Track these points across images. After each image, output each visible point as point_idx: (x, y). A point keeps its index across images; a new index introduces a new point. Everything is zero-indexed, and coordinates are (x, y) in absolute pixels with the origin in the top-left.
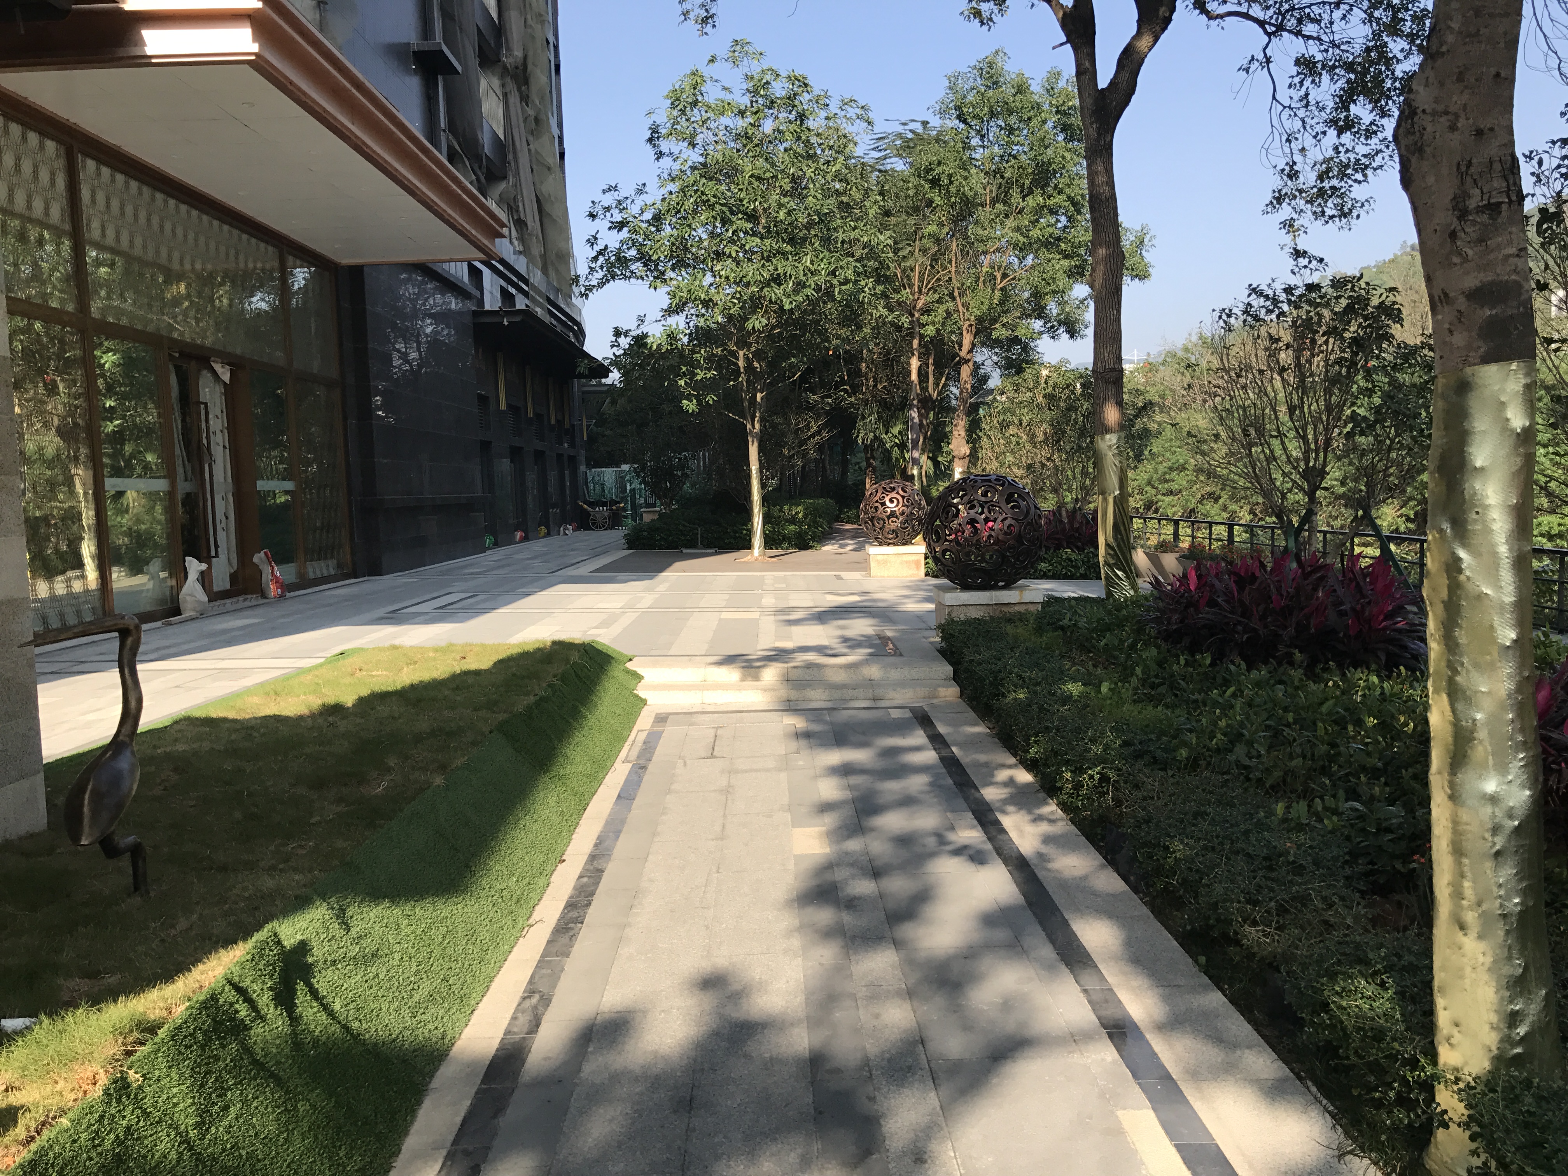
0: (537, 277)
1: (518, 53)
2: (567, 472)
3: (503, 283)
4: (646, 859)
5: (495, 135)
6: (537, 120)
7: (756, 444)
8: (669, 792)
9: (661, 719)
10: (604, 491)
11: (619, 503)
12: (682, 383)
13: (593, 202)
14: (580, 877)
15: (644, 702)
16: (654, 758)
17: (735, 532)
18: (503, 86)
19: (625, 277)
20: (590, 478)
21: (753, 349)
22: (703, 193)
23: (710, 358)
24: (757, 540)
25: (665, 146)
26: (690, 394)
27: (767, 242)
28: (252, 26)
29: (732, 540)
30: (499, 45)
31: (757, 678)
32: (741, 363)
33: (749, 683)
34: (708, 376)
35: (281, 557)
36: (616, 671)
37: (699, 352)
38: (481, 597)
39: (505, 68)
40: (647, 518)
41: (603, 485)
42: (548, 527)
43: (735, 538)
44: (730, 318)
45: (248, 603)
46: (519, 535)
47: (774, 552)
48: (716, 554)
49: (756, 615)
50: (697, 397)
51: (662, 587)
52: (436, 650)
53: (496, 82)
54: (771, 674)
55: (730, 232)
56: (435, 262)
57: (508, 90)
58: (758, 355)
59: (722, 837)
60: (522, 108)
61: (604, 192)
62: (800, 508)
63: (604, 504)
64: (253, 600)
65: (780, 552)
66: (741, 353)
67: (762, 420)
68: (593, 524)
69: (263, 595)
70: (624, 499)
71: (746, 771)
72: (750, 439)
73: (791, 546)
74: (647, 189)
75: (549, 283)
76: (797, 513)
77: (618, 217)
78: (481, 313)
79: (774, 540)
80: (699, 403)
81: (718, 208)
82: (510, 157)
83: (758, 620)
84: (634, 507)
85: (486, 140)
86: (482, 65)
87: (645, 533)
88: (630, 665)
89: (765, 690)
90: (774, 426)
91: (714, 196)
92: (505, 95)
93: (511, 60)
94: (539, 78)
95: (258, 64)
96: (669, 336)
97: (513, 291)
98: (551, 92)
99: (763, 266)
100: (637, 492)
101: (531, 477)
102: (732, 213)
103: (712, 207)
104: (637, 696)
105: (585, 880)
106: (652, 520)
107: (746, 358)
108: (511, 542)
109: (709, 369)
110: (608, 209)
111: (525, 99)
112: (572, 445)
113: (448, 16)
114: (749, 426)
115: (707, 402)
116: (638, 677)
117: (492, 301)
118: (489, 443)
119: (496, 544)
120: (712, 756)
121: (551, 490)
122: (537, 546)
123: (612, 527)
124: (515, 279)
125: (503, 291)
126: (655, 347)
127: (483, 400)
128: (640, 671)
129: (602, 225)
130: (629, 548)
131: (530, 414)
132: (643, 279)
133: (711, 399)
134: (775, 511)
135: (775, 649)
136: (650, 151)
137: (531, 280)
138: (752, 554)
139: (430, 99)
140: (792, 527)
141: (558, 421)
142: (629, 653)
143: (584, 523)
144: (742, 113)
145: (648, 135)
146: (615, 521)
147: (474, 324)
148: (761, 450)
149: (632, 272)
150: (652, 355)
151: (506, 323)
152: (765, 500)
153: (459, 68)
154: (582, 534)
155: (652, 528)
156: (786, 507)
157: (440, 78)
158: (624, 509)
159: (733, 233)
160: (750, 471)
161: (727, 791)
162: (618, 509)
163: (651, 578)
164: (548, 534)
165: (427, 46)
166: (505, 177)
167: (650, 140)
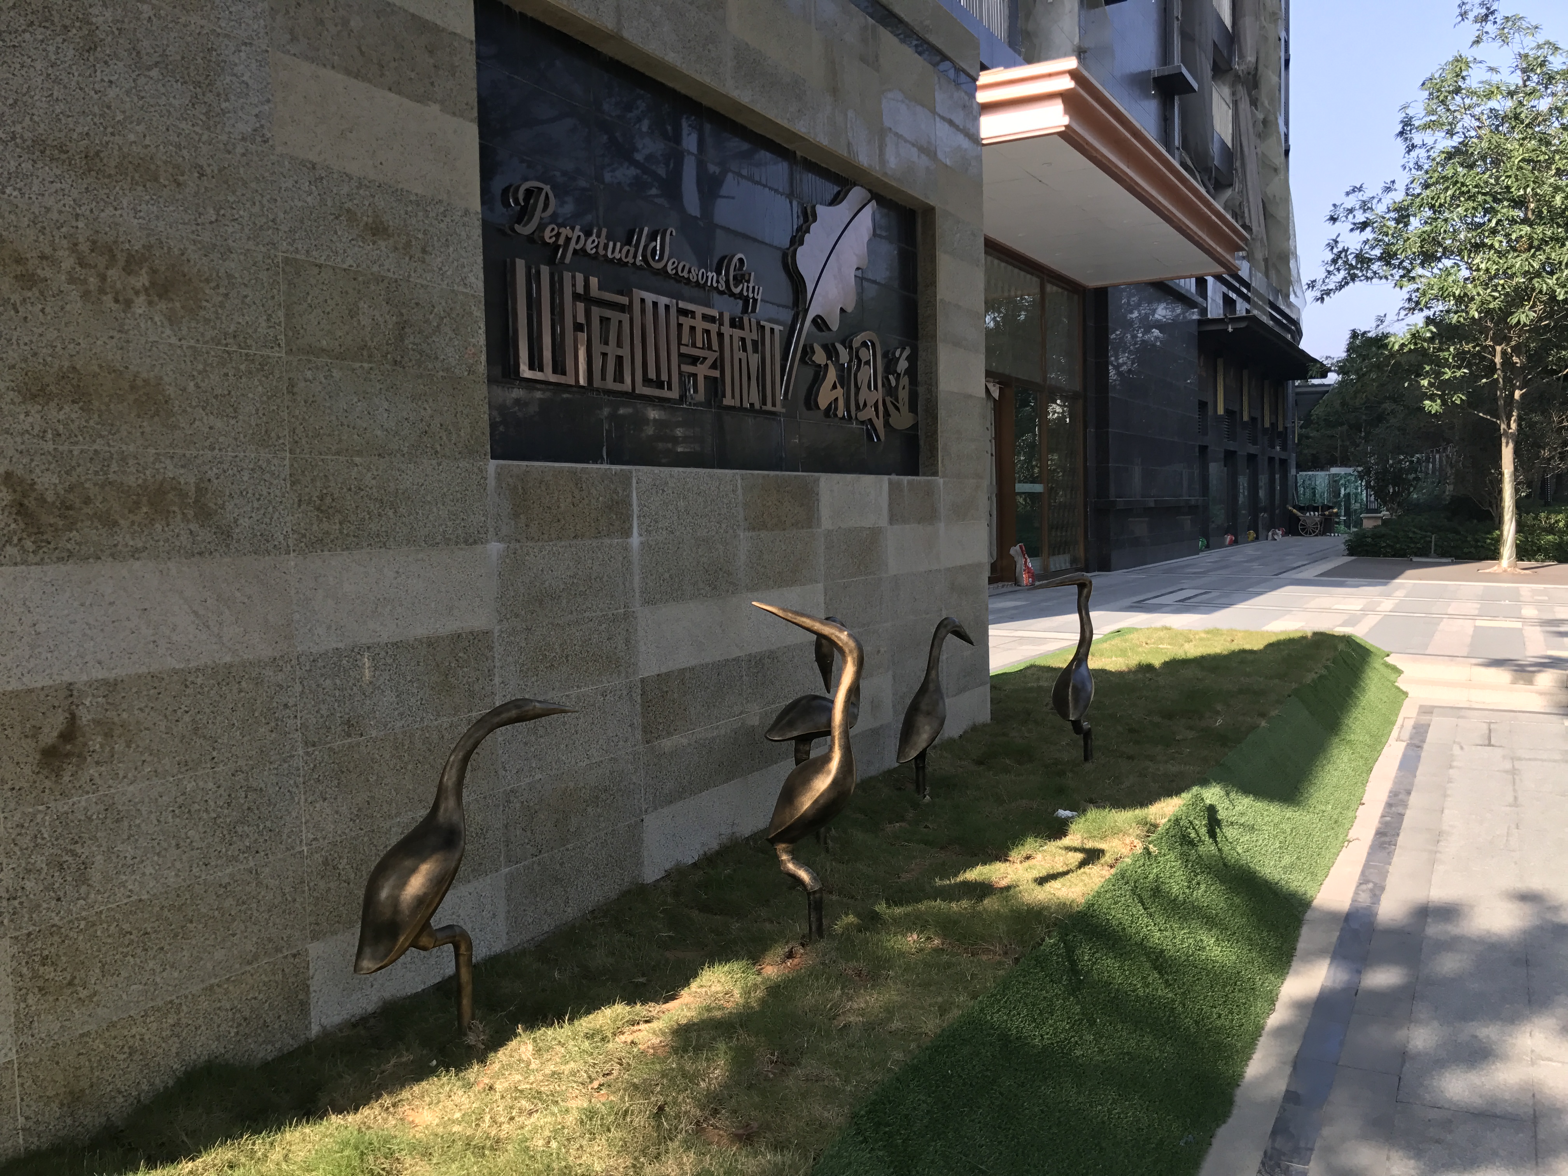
0: (1258, 282)
1: (1251, 58)
2: (1277, 476)
3: (1225, 289)
4: (1442, 812)
5: (1223, 143)
6: (1265, 122)
7: (1511, 445)
8: (1451, 767)
9: (1427, 710)
10: (1314, 495)
11: (1332, 508)
12: (1425, 383)
13: (1334, 205)
14: (1383, 816)
15: (1406, 694)
16: (1428, 740)
17: (1477, 541)
18: (1234, 94)
19: (1367, 278)
20: (1300, 482)
21: (1513, 343)
22: (1463, 184)
23: (1461, 356)
24: (1508, 550)
25: (1417, 138)
26: (1433, 394)
27: (1539, 229)
28: (1064, 102)
29: (1473, 550)
30: (1231, 53)
31: (1530, 682)
32: (1498, 360)
33: (1520, 686)
34: (1458, 374)
35: (1032, 551)
36: (1377, 664)
37: (1448, 350)
38: (1215, 594)
39: (1237, 76)
40: (1368, 524)
41: (1314, 489)
42: (1256, 532)
43: (1476, 547)
44: (1489, 312)
45: (1005, 590)
46: (1228, 538)
47: (1526, 564)
48: (1452, 563)
49: (1519, 625)
50: (1440, 396)
51: (1400, 593)
52: (1208, 632)
53: (1226, 91)
54: (1547, 679)
55: (1494, 221)
56: (1172, 279)
57: (1238, 98)
58: (1516, 350)
59: (1515, 803)
60: (1252, 111)
61: (1348, 194)
62: (1560, 517)
63: (1315, 509)
64: (1009, 586)
65: (1533, 564)
66: (1498, 349)
67: (1520, 419)
68: (1303, 530)
69: (1016, 582)
70: (1337, 504)
71: (1530, 759)
72: (1504, 440)
73: (1548, 558)
74: (1396, 186)
75: (1269, 285)
76: (1557, 522)
77: (1361, 217)
78: (1204, 322)
79: (1526, 550)
80: (1444, 402)
81: (1480, 198)
82: (1238, 164)
83: (1521, 630)
84: (1348, 512)
85: (1215, 149)
86: (1214, 77)
87: (1369, 540)
88: (1389, 660)
89: (1541, 694)
90: (1532, 425)
91: (1476, 186)
92: (1235, 103)
93: (1243, 67)
94: (1269, 77)
95: (1067, 135)
96: (1413, 335)
97: (1234, 296)
98: (1280, 90)
99: (1533, 256)
100: (1353, 497)
101: (1243, 481)
102: (1496, 200)
103: (1472, 198)
104: (1398, 688)
105: (1388, 819)
106: (1375, 527)
107: (1504, 353)
108: (1222, 545)
109: (1459, 368)
110: (1351, 211)
111: (1254, 103)
112: (1284, 448)
113: (1187, 37)
114: (1503, 426)
115: (1453, 402)
116: (1398, 671)
117: (1215, 309)
118: (1206, 447)
119: (1208, 547)
120: (1490, 745)
121: (1262, 493)
122: (1249, 550)
123: (1323, 533)
124: (1237, 285)
125: (1226, 297)
126: (1396, 347)
127: (1203, 405)
128: (1399, 666)
129: (1343, 227)
130: (1349, 555)
131: (1246, 418)
132: (1386, 278)
133: (1458, 398)
134: (1529, 519)
135: (1549, 657)
136: (1400, 145)
137: (1253, 285)
138: (1499, 564)
139: (1166, 121)
140: (1550, 537)
141: (1272, 424)
142: (1387, 649)
143: (1293, 528)
144: (1511, 94)
145: (1399, 128)
146: (1327, 527)
147: (1199, 333)
148: (1517, 452)
149: (1375, 273)
150: (1392, 355)
151: (1230, 330)
152: (1520, 506)
153: (1196, 86)
154: (1291, 539)
155: (1376, 534)
156: (1542, 515)
157: (1176, 98)
158: (1337, 515)
159: (1497, 224)
160: (1501, 474)
161: (1513, 772)
162: (1331, 514)
163: (1385, 584)
164: (1257, 539)
165: (1167, 71)
166: (1231, 185)
167: (1401, 133)
